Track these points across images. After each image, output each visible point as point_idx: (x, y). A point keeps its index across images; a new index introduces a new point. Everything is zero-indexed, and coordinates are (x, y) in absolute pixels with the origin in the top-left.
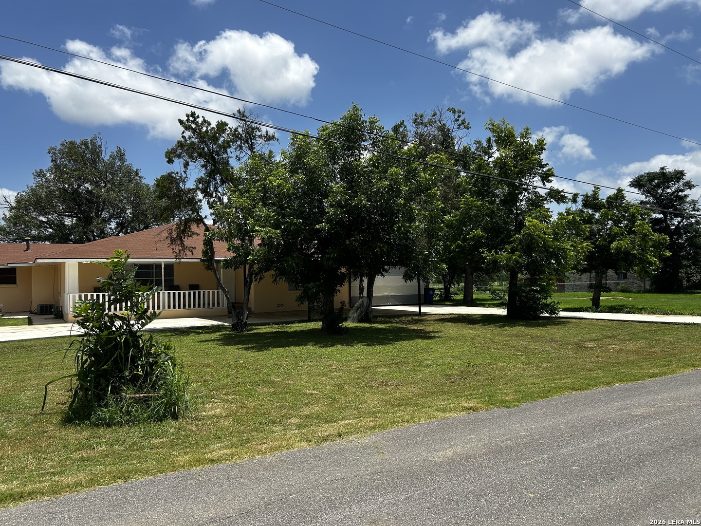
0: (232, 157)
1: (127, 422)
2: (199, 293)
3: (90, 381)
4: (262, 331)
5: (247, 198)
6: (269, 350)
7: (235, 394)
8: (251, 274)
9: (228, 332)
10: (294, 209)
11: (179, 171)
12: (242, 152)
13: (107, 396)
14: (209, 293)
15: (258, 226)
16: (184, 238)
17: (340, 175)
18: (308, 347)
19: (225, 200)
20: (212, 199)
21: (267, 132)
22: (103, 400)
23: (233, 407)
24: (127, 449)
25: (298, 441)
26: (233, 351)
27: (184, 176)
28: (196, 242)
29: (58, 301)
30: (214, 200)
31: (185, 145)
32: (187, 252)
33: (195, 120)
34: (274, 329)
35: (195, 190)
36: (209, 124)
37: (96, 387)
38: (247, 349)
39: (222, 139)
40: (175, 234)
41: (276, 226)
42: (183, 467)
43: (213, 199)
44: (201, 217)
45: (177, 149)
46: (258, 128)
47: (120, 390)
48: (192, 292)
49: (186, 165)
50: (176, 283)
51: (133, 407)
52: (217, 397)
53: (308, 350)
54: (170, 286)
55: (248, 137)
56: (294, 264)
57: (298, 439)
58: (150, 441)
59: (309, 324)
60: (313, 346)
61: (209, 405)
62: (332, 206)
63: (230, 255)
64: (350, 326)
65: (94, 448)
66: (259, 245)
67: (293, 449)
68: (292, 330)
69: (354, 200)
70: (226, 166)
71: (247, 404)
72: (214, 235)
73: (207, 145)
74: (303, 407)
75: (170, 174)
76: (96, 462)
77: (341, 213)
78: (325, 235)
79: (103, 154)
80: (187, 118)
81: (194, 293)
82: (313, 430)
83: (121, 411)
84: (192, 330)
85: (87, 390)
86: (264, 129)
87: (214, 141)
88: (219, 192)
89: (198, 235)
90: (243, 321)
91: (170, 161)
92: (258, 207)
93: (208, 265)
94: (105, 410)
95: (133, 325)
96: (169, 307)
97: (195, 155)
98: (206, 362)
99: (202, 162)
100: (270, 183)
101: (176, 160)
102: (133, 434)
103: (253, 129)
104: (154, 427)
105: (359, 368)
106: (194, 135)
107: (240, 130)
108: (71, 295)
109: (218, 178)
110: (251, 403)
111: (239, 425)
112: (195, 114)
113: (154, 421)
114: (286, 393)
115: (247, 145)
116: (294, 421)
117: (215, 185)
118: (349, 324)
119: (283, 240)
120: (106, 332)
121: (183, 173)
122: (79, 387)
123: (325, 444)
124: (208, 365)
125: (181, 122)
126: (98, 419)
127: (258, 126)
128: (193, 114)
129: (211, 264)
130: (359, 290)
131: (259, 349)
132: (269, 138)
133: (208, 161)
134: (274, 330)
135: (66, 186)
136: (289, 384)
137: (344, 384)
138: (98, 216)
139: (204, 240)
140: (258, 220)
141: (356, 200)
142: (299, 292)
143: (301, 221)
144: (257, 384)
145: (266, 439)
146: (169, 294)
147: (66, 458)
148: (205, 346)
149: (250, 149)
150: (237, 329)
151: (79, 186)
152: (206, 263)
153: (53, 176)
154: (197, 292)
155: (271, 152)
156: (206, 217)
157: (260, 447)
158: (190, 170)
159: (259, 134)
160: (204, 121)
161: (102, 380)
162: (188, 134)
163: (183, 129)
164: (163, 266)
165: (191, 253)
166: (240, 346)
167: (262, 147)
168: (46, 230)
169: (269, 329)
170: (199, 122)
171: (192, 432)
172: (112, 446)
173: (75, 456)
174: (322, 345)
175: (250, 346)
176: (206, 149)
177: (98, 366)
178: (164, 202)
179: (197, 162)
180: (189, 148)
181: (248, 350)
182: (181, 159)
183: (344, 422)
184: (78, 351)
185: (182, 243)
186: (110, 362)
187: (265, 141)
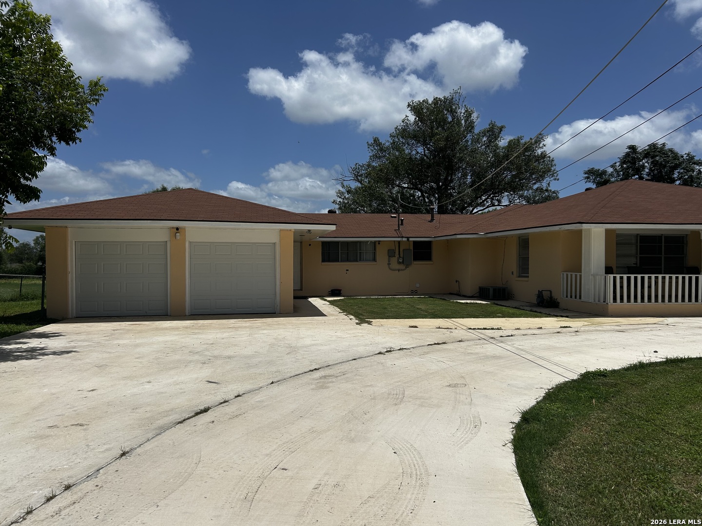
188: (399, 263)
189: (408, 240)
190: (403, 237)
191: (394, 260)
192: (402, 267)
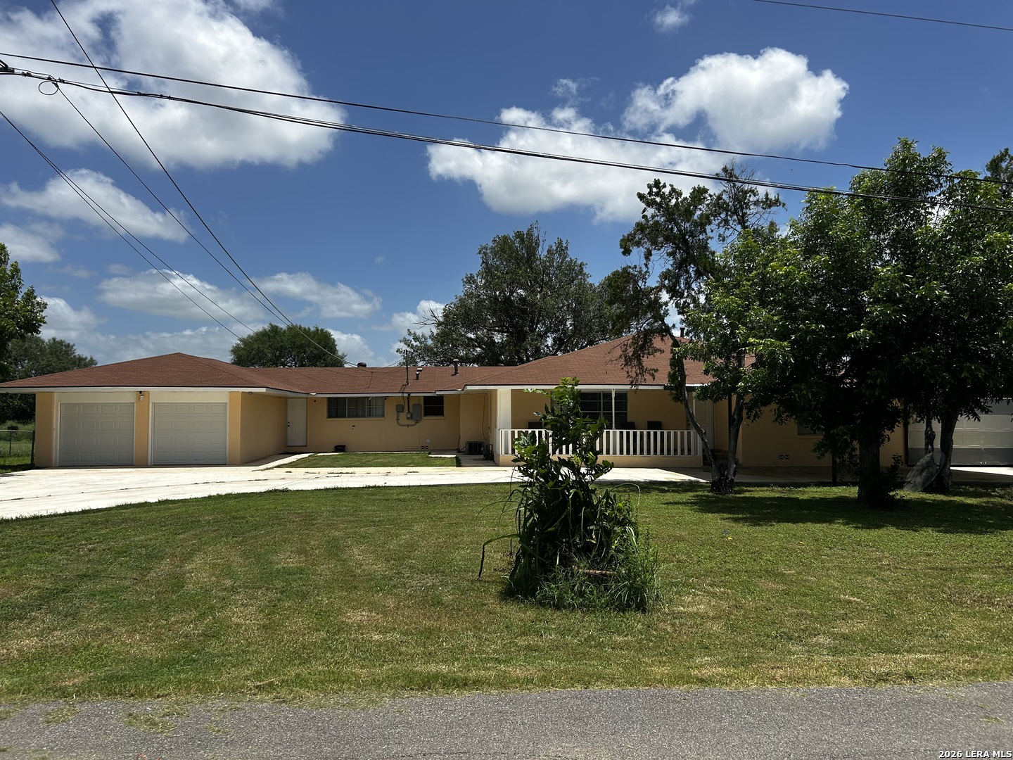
0: (713, 238)
1: (580, 606)
2: (662, 434)
3: (534, 545)
4: (757, 495)
5: (736, 296)
6: (771, 525)
7: (725, 587)
8: (739, 409)
9: (706, 493)
10: (811, 309)
11: (637, 264)
12: (728, 229)
13: (555, 568)
14: (676, 434)
15: (753, 337)
16: (643, 357)
17: (890, 249)
18: (836, 526)
19: (702, 299)
20: (682, 301)
21: (767, 195)
22: (551, 571)
23: (724, 605)
24: (582, 643)
25: (835, 674)
26: (715, 522)
27: (644, 270)
28: (659, 362)
29: (487, 439)
30: (685, 302)
31: (646, 228)
32: (647, 376)
33: (660, 191)
34: (776, 492)
35: (659, 289)
36: (680, 194)
37: (542, 554)
38: (736, 520)
39: (699, 212)
40: (630, 351)
41: (782, 336)
42: (661, 682)
43: (684, 300)
44: (667, 326)
45: (635, 234)
46: (753, 191)
47: (571, 561)
48: (652, 432)
49: (648, 255)
50: (630, 419)
51: (587, 586)
52: (698, 587)
53: (836, 530)
54: (623, 424)
55: (736, 207)
56: (810, 395)
57: (834, 671)
58: (611, 637)
59: (835, 489)
60: (844, 524)
61: (688, 597)
62: (877, 301)
63: (708, 380)
64: (908, 497)
65: (542, 635)
66: (752, 365)
67: (829, 685)
68: (805, 497)
69: (918, 289)
70: (703, 252)
71: (745, 604)
72: (686, 352)
73: (677, 224)
74: (836, 621)
75: (625, 270)
76: (545, 654)
77: (894, 311)
78: (865, 348)
79: (540, 249)
80: (649, 190)
81: (655, 434)
82: (859, 660)
83: (572, 590)
84: (654, 487)
85: (531, 556)
86: (762, 191)
87: (687, 217)
88: (693, 290)
89: (662, 351)
90: (727, 478)
91: (627, 252)
92: (754, 309)
93: (677, 394)
94: (553, 586)
95: (584, 475)
96: (621, 452)
97: (661, 239)
98: (678, 533)
99: (669, 248)
100: (772, 272)
101: (635, 250)
102: (588, 624)
103: (746, 192)
104: (615, 619)
105: (933, 569)
106: (659, 212)
107: (724, 197)
108: (503, 431)
109: (691, 269)
110: (749, 603)
111: (735, 633)
112: (660, 183)
113: (615, 610)
114: (806, 595)
115: (735, 217)
116: (822, 639)
117: (686, 279)
118: (906, 494)
119: (794, 356)
120: (551, 483)
121: (643, 267)
122: (521, 551)
123: (884, 687)
124: (682, 539)
125: (641, 196)
126: (545, 597)
127: (754, 187)
128: (657, 183)
129: (681, 393)
130: (926, 438)
131: (756, 521)
132: (768, 203)
133: (678, 247)
134: (777, 495)
135: (497, 293)
136: (810, 581)
137: (908, 592)
138: (533, 330)
139: (671, 359)
140: (753, 328)
141: (923, 289)
142: (819, 437)
143: (823, 326)
144: (758, 576)
145: (780, 661)
146: (621, 433)
147: (510, 643)
148: (674, 510)
149: (739, 223)
150: (719, 490)
151: (512, 293)
152: (674, 392)
153: (483, 281)
154: (659, 432)
155: (772, 224)
156: (674, 326)
157: (772, 672)
158: (653, 261)
159: (755, 199)
160: (673, 190)
161: (549, 546)
162: (651, 211)
163: (644, 206)
164: (613, 396)
165: (651, 378)
166: (725, 515)
167: (757, 218)
168: (474, 350)
169: (768, 493)
170: (666, 194)
171: (668, 634)
172: (563, 635)
173: (521, 642)
174: (860, 525)
175: (740, 516)
176: (676, 229)
177: (543, 526)
178: (616, 309)
179: (662, 250)
180: (653, 230)
181: (739, 522)
182: (641, 247)
183: (912, 656)
184: (520, 505)
185: (640, 364)
186: (557, 523)
187: (763, 208)
188: (408, 418)
189: (409, 395)
190: (403, 393)
191: (403, 416)
192: (411, 422)
